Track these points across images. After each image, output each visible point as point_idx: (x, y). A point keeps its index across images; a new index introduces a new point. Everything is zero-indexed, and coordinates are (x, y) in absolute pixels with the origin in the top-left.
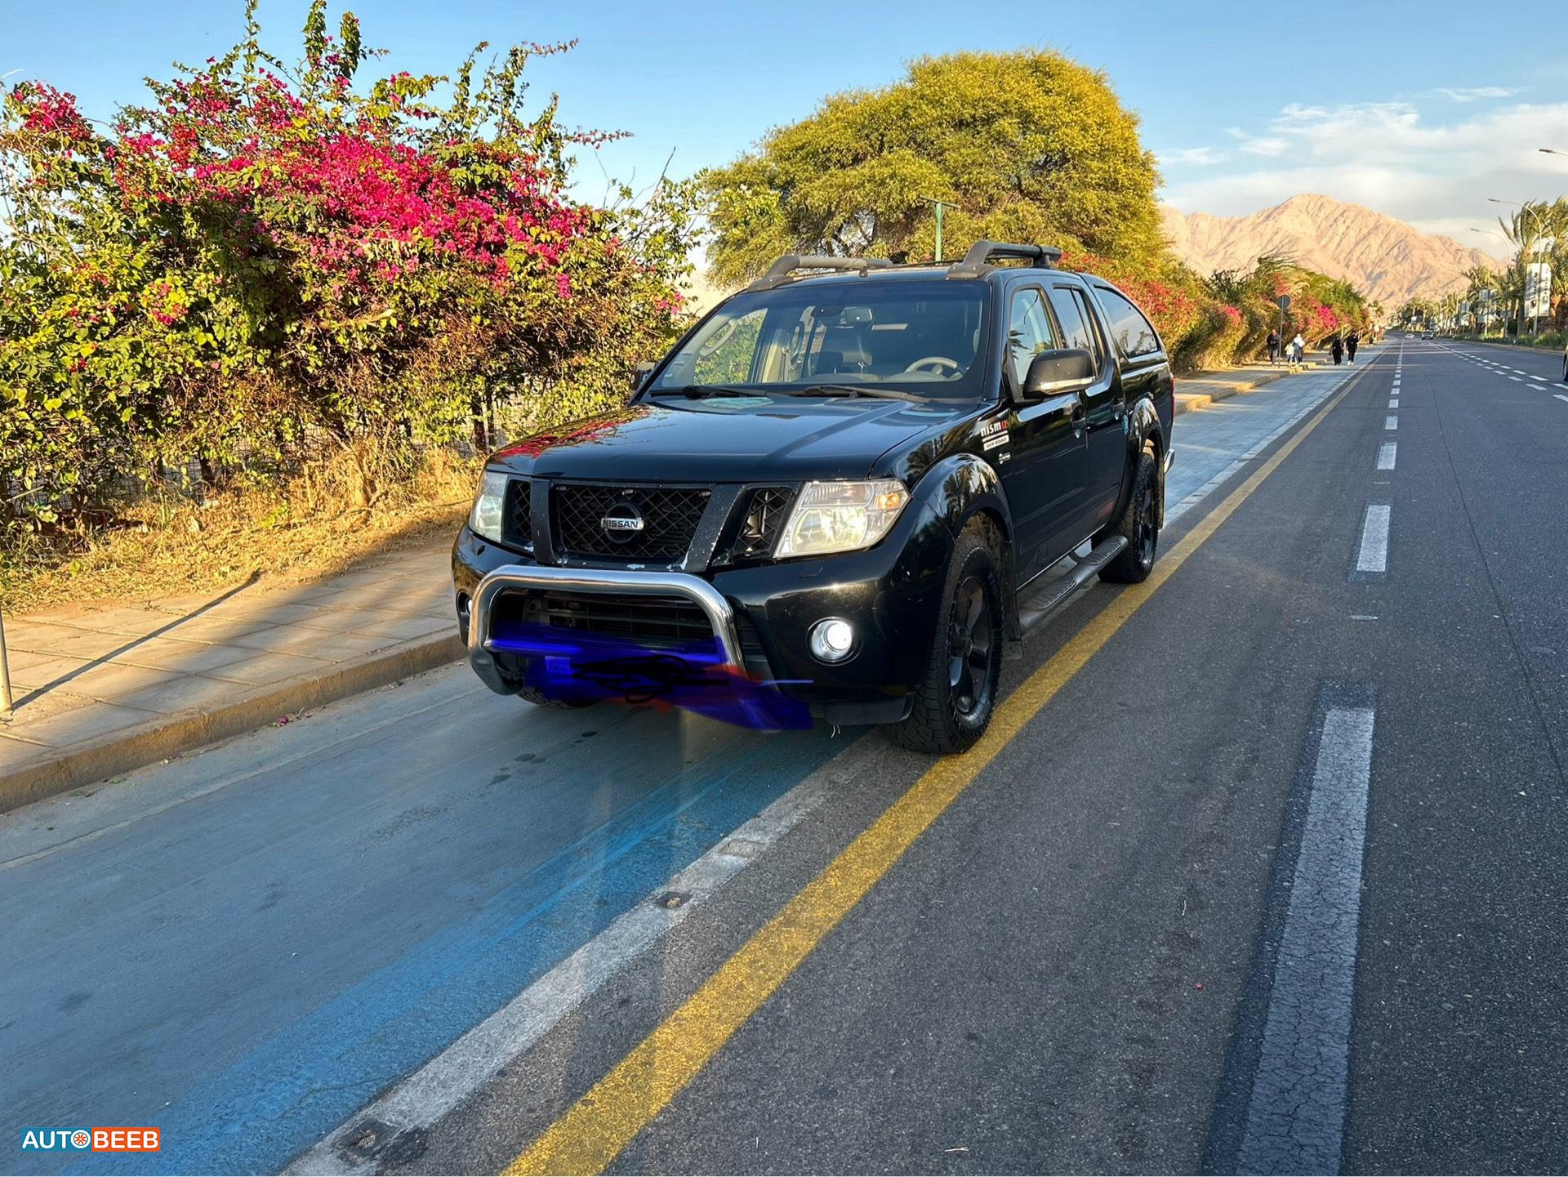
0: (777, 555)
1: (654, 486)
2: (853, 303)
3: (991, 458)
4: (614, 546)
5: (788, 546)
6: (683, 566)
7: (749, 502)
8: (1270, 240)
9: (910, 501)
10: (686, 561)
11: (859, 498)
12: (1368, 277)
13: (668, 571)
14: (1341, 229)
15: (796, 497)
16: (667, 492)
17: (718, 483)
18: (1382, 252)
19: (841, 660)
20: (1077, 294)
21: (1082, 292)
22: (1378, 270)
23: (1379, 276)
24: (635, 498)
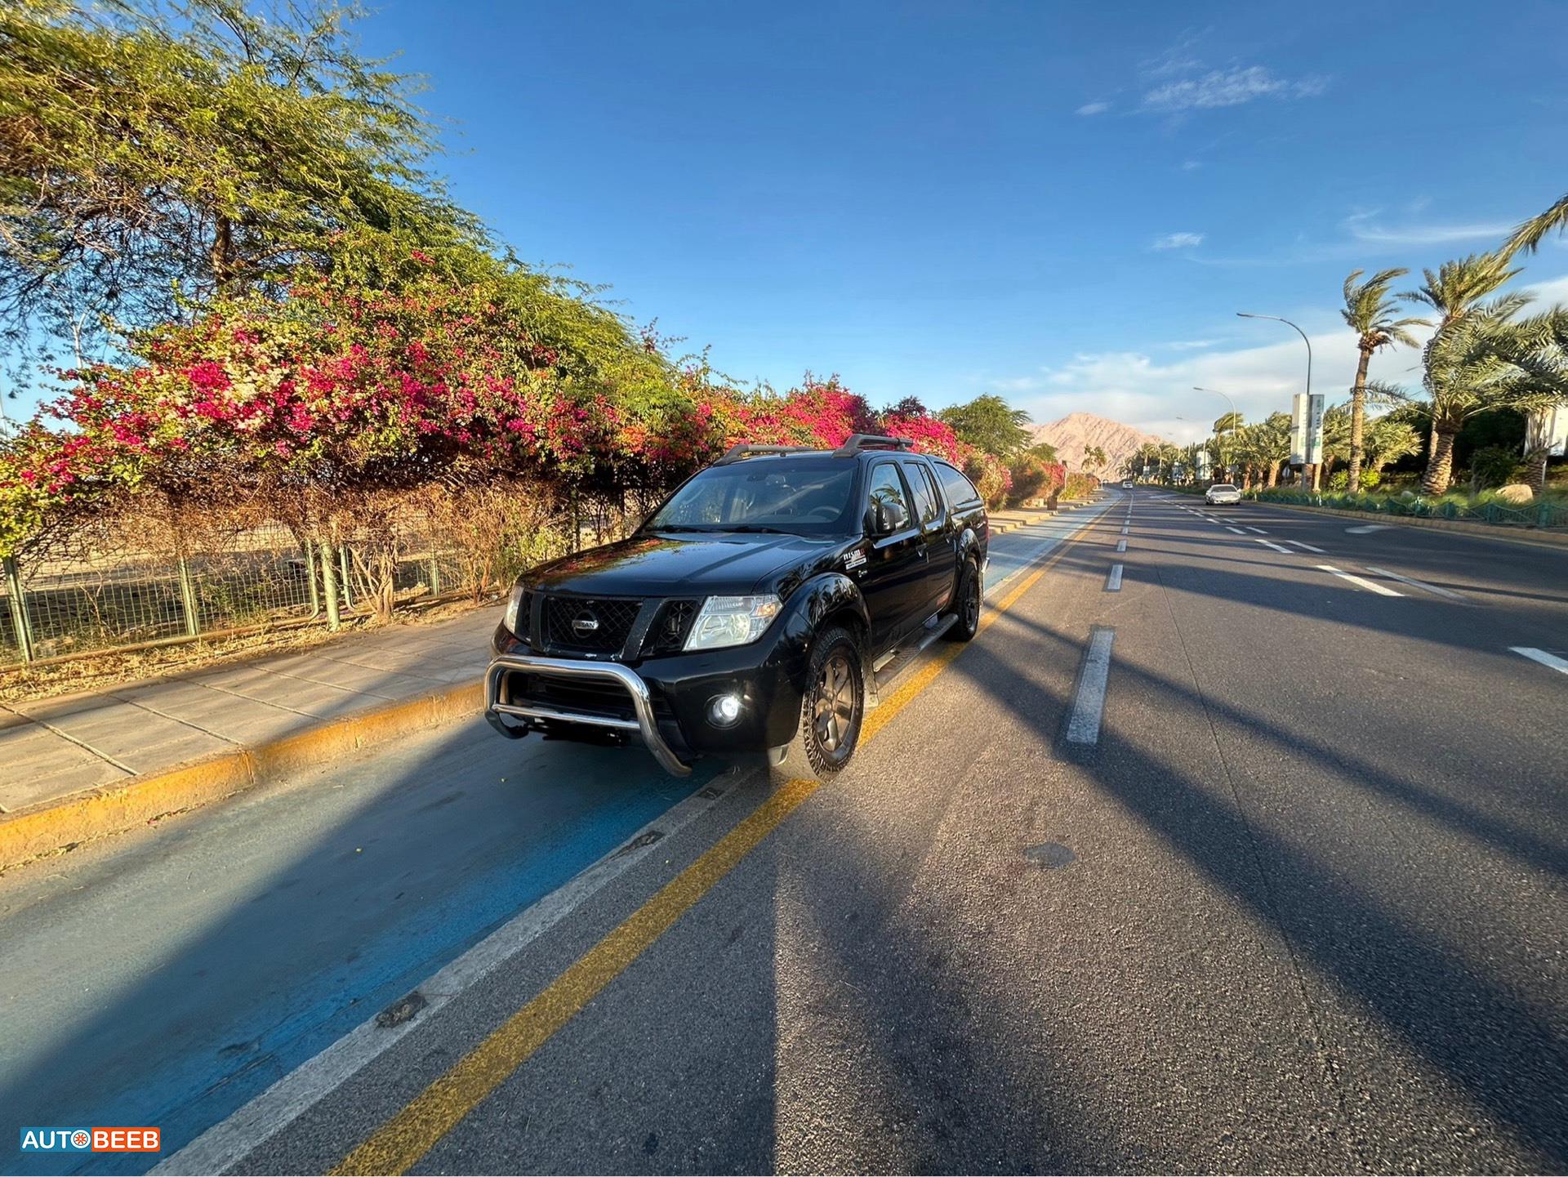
0: (685, 649)
1: (607, 599)
2: (775, 472)
3: (852, 575)
4: (578, 641)
5: (692, 644)
6: (619, 658)
7: (670, 610)
8: (1060, 437)
9: (783, 609)
10: (622, 654)
11: (746, 609)
12: (1114, 457)
13: (610, 661)
14: (1098, 431)
15: (700, 607)
16: (615, 603)
17: (647, 597)
18: (1121, 444)
19: (730, 724)
20: (922, 467)
21: (925, 465)
22: (1119, 454)
23: (1120, 457)
24: (595, 607)
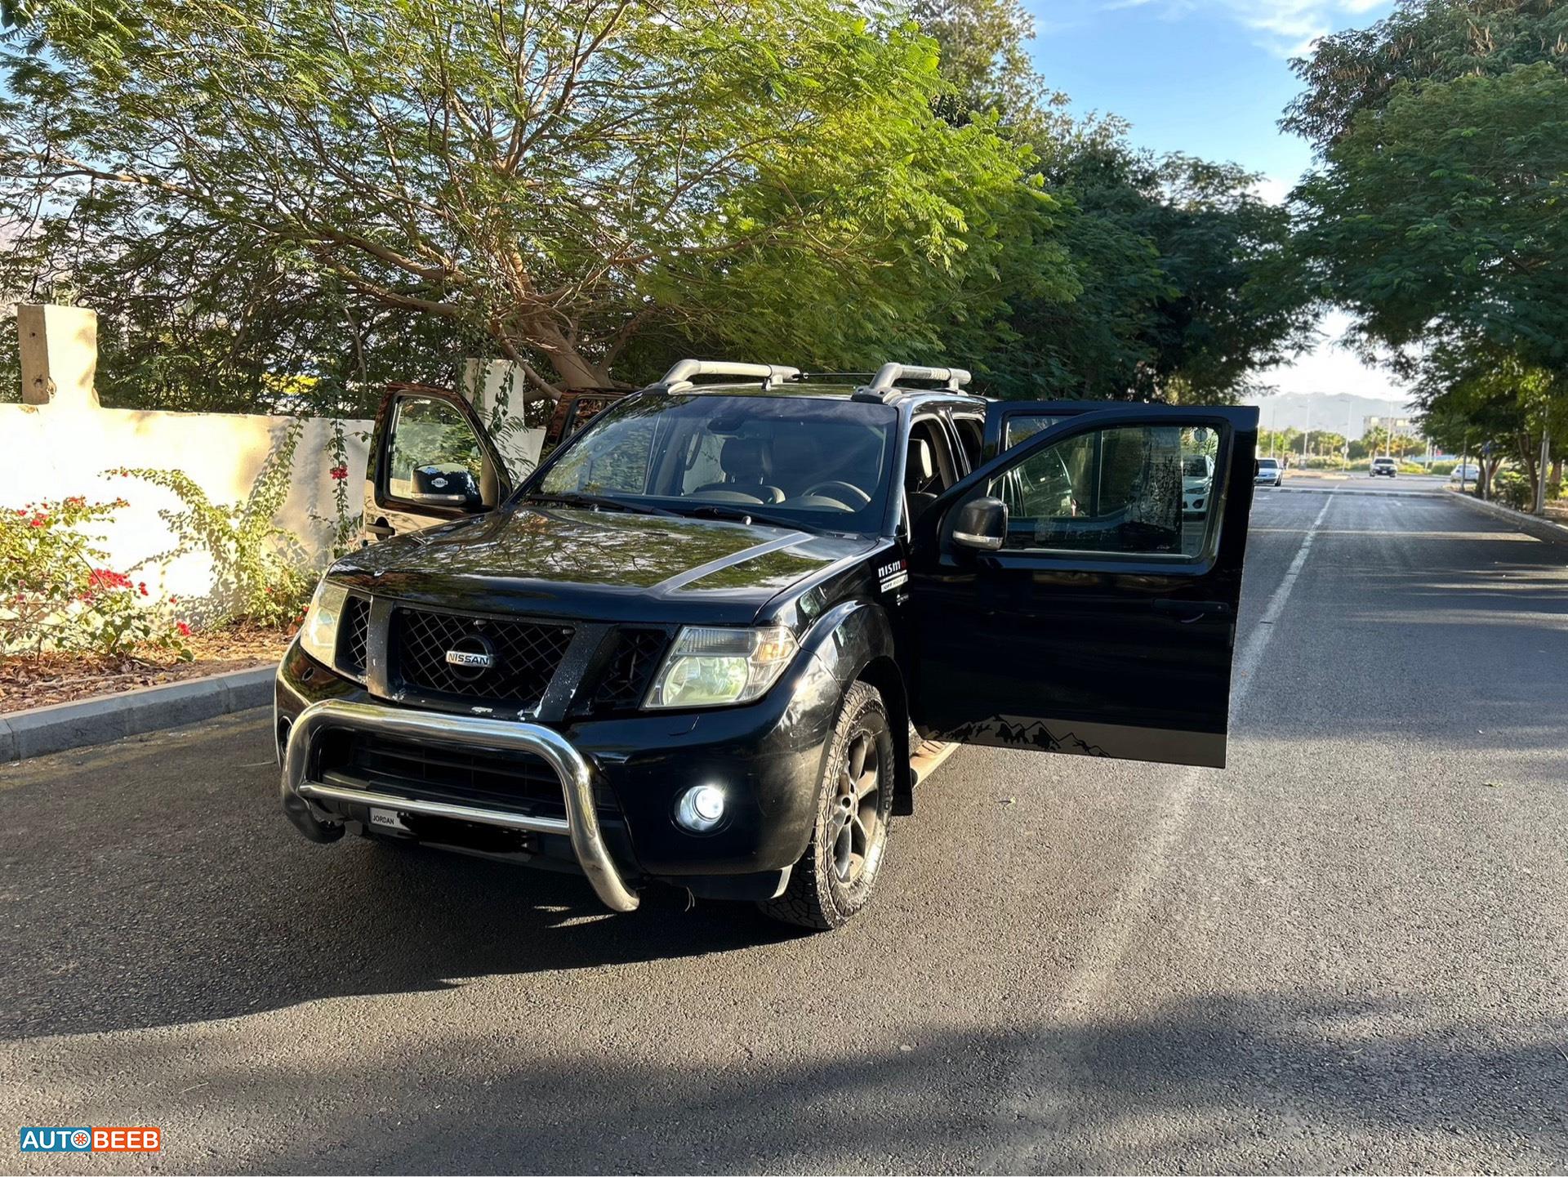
0: (648, 705)
1: (511, 619)
3: (888, 600)
4: (460, 684)
6: (536, 713)
9: (798, 652)
10: (539, 708)
13: (517, 719)
15: (672, 641)
16: (524, 627)
17: (582, 620)
19: (712, 830)
24: (489, 630)
